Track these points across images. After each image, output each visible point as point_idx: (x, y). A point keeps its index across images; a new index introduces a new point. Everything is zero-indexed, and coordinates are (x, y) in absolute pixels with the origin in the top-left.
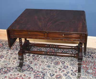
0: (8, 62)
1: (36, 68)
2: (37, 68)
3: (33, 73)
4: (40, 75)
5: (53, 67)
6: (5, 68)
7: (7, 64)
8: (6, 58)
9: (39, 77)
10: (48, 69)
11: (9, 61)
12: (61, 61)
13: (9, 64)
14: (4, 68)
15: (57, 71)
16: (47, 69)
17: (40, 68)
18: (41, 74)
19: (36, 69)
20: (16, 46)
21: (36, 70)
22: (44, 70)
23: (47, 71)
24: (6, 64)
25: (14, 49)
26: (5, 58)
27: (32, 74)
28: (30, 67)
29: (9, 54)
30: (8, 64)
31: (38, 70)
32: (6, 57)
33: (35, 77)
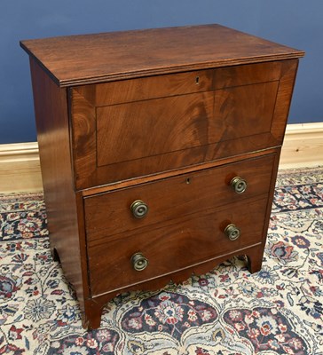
0: (59, 306)
1: (220, 297)
2: (227, 299)
3: (229, 327)
4: (267, 325)
5: (284, 272)
6: (69, 345)
7: (65, 320)
8: (32, 287)
9: (271, 337)
10: (275, 287)
11: (60, 297)
12: (290, 239)
13: (69, 314)
14: (61, 347)
15: (315, 284)
16: (269, 286)
17: (236, 292)
18: (265, 319)
19: (226, 303)
20: (36, 215)
21: (227, 306)
22: (265, 298)
23: (278, 298)
24: (60, 323)
25: (42, 233)
26: (26, 287)
27: (229, 335)
28: (192, 303)
29: (30, 261)
30: (66, 316)
31: (234, 304)
32: (29, 282)
33: (255, 346)
